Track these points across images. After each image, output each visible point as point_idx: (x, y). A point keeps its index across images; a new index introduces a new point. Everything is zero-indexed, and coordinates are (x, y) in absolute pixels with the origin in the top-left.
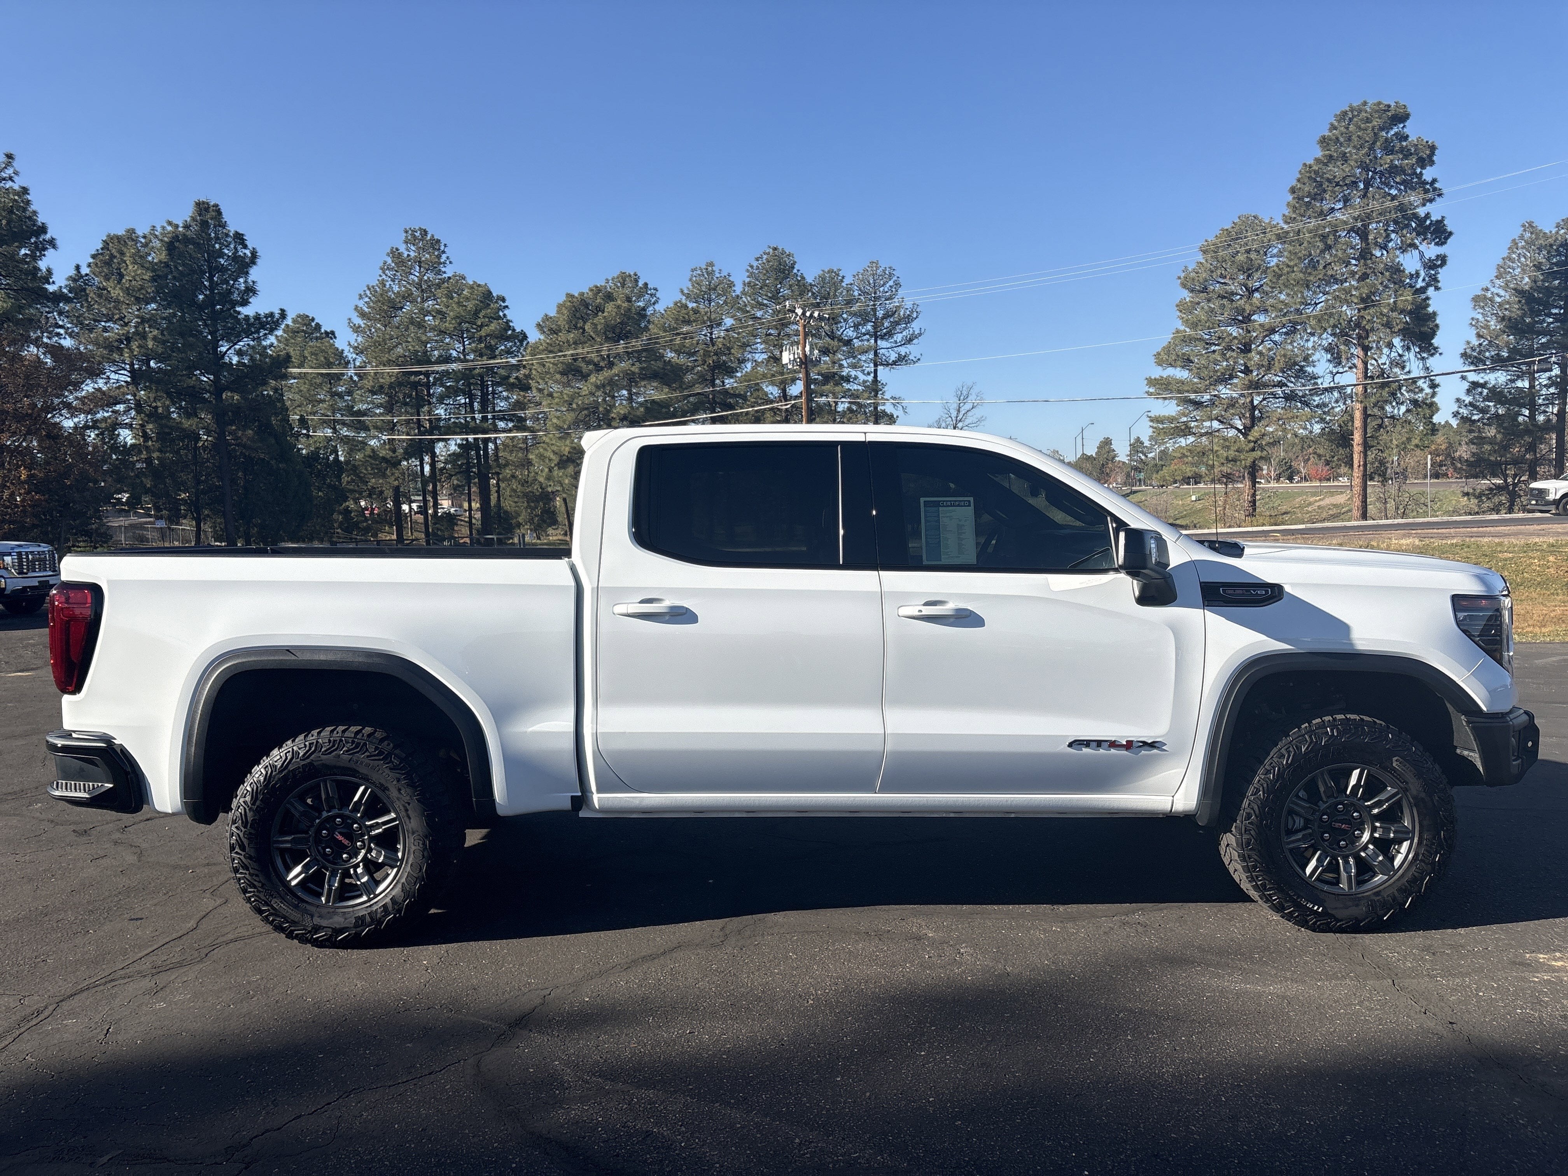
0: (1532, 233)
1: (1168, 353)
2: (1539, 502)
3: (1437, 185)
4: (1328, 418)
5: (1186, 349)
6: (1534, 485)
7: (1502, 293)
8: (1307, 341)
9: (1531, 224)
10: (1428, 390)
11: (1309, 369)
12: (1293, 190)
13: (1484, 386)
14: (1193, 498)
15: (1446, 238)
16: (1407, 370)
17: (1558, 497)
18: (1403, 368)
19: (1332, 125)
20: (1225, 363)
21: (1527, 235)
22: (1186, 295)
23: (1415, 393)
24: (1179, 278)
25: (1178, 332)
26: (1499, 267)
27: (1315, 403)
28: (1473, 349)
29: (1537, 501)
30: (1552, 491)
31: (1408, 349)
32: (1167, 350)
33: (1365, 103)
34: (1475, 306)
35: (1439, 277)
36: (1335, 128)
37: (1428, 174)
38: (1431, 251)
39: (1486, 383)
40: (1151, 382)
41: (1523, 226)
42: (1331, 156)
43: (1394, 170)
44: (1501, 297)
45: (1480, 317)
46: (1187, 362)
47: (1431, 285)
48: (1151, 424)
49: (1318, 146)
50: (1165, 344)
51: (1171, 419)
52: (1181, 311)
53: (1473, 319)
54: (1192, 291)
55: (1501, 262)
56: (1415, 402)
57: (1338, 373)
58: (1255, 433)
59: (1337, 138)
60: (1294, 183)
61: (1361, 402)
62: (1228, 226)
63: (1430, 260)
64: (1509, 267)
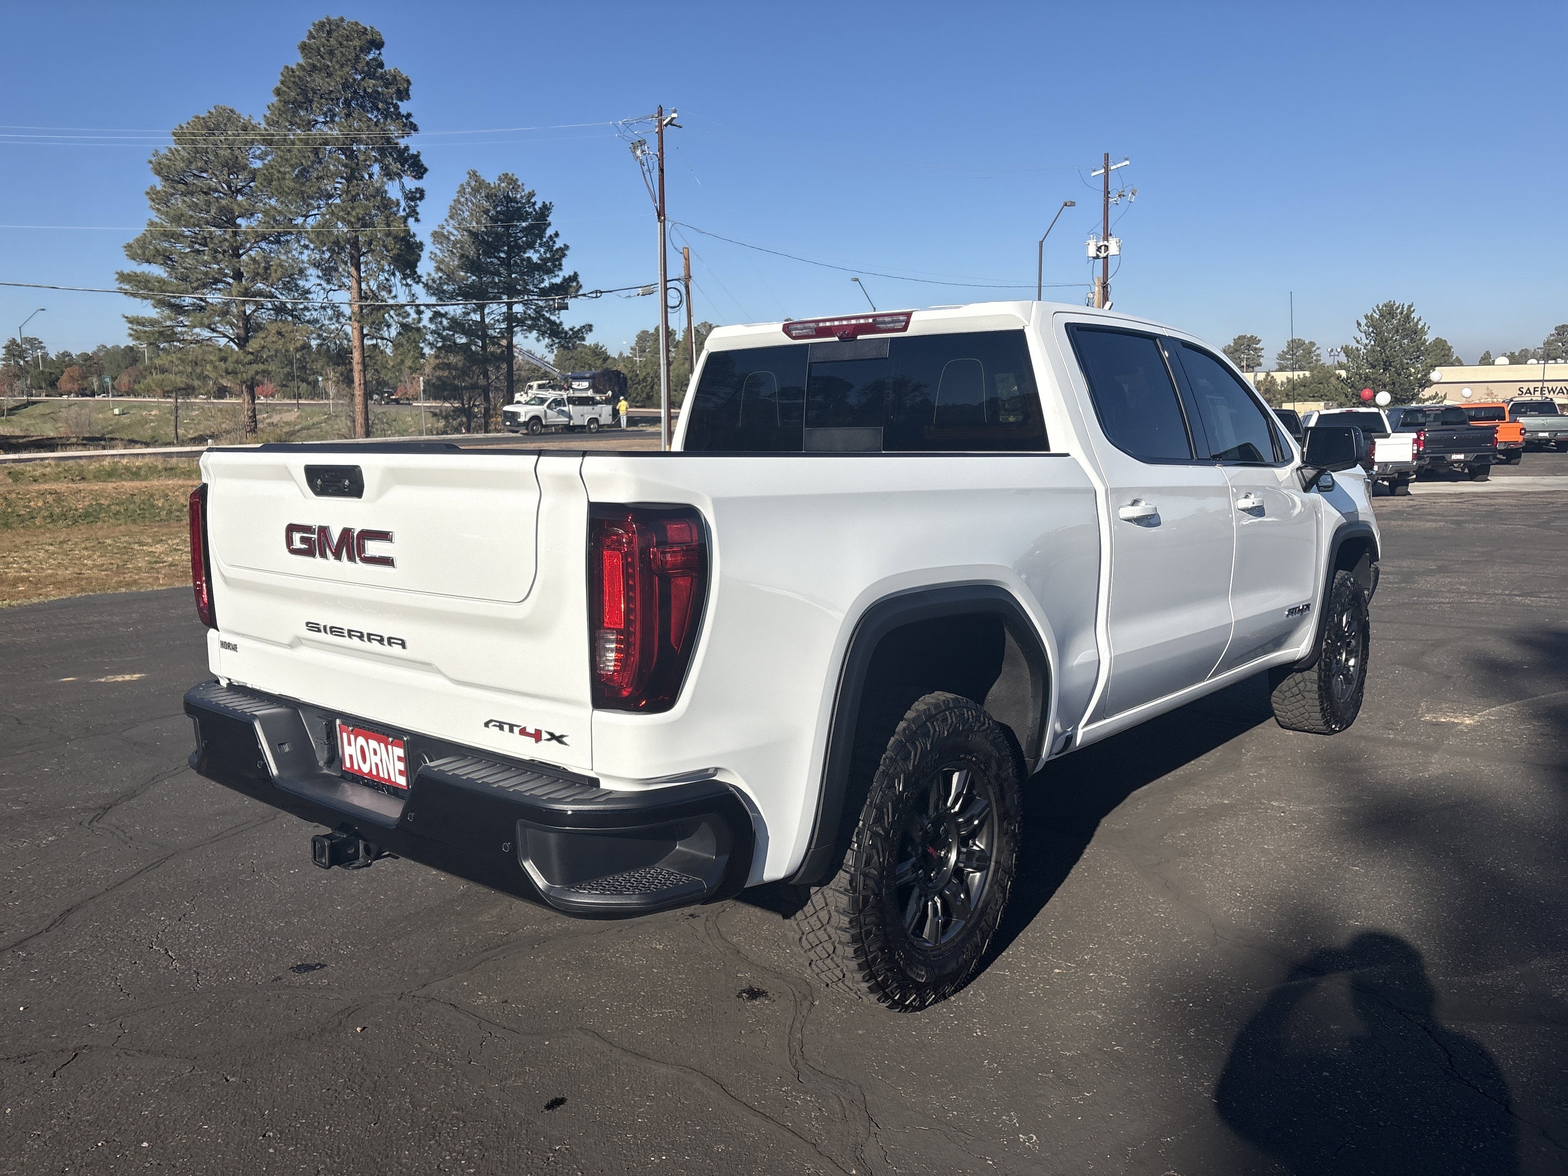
0: (476, 181)
1: (144, 248)
2: (513, 423)
3: (411, 120)
4: (325, 334)
5: (166, 245)
6: (507, 408)
7: (456, 233)
8: (301, 253)
9: (475, 173)
10: (414, 315)
11: (301, 283)
12: (278, 92)
13: (444, 315)
14: (116, 411)
15: (423, 174)
16: (393, 294)
17: (527, 420)
18: (390, 292)
19: (310, 32)
20: (216, 266)
21: (473, 183)
22: (159, 184)
23: (404, 318)
24: (150, 162)
25: (151, 224)
26: (452, 208)
27: (307, 318)
28: (434, 281)
29: (511, 422)
30: (523, 414)
31: (394, 274)
32: (143, 243)
33: (342, 20)
34: (435, 241)
35: (418, 209)
36: (314, 38)
37: (404, 107)
38: (411, 183)
39: (446, 313)
40: (124, 277)
41: (469, 173)
42: (314, 66)
43: (375, 97)
44: (454, 235)
45: (438, 252)
46: (166, 259)
47: (412, 216)
48: (130, 325)
49: (299, 51)
50: (138, 235)
51: (153, 322)
52: (153, 200)
53: (431, 253)
54: (166, 179)
55: (452, 203)
56: (404, 326)
57: (331, 290)
58: (253, 345)
59: (319, 49)
60: (279, 85)
61: (359, 322)
62: (204, 114)
63: (410, 192)
64: (460, 210)
